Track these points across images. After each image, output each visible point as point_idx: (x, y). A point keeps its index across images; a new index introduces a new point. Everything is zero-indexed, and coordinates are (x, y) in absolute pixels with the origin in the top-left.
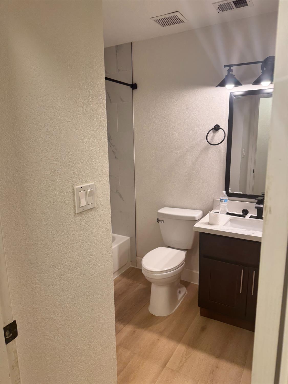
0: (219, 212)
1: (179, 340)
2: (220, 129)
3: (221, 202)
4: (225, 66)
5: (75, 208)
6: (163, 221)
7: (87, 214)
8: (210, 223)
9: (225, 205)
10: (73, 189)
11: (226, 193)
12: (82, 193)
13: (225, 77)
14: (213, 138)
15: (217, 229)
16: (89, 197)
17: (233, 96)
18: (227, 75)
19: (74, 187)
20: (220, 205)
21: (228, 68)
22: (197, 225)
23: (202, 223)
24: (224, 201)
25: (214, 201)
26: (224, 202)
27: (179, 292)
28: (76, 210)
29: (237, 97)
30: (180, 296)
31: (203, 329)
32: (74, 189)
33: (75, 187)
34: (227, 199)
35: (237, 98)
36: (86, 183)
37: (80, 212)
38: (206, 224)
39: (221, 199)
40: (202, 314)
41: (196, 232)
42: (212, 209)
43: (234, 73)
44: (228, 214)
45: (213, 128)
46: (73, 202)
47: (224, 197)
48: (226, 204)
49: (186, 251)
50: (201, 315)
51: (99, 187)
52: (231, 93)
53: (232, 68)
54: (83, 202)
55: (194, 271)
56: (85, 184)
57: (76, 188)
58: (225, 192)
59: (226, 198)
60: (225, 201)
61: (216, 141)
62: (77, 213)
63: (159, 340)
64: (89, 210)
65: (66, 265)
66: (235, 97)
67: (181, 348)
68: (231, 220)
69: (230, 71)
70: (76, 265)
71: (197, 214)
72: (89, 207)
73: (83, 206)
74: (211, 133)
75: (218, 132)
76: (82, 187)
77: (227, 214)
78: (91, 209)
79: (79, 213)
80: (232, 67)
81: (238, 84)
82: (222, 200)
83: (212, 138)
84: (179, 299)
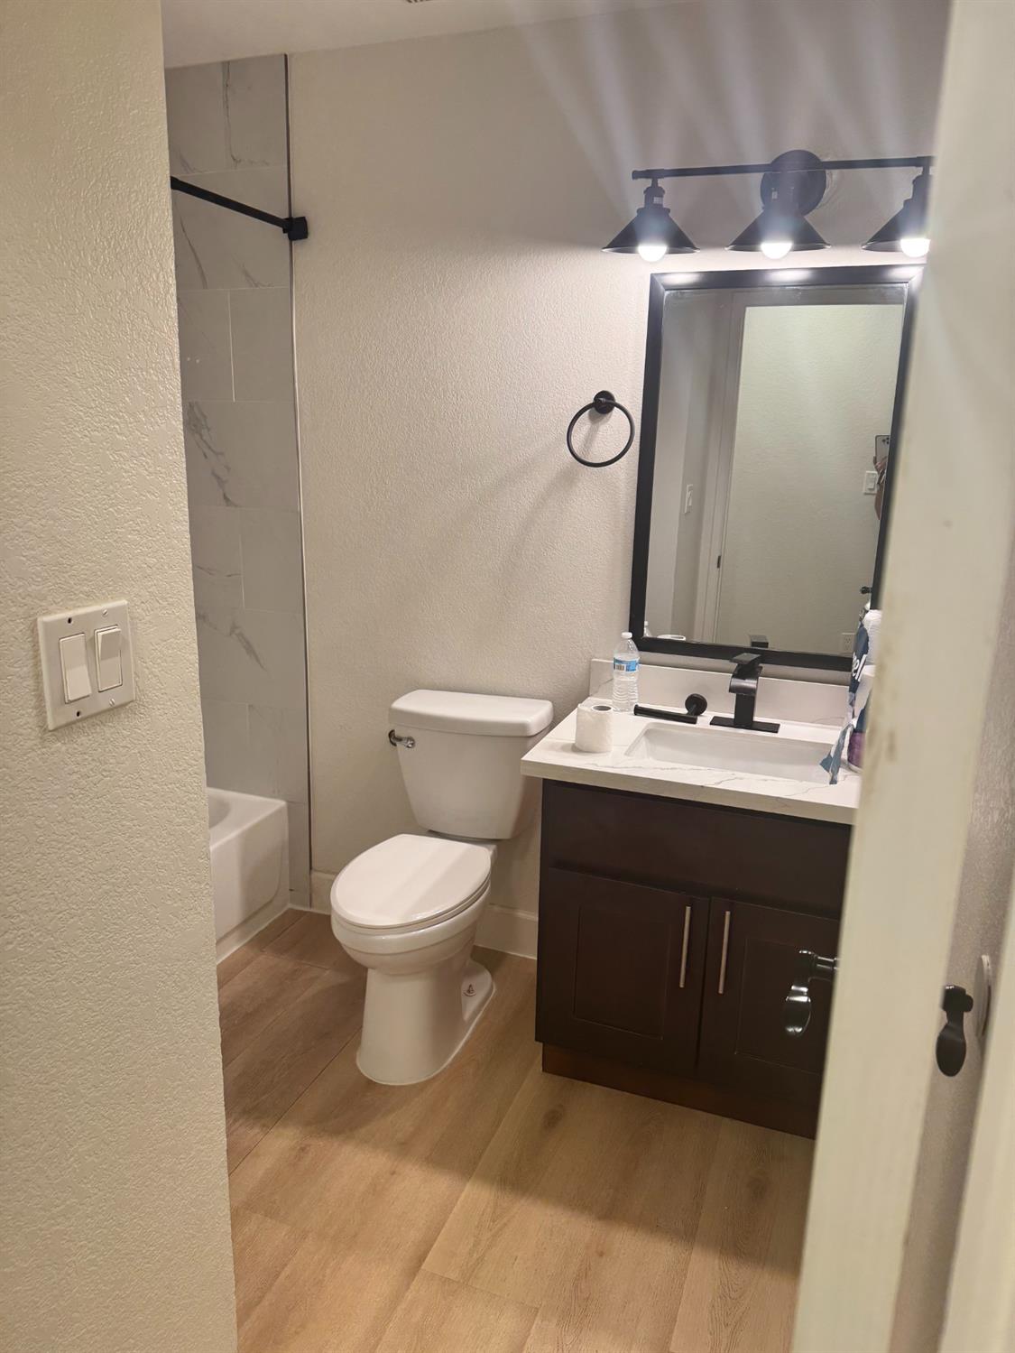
0: (609, 708)
1: (467, 1169)
2: (615, 408)
3: (616, 670)
4: (636, 175)
5: (40, 709)
6: (410, 739)
7: (98, 730)
8: (580, 748)
9: (628, 679)
10: (33, 630)
11: (632, 638)
12: (73, 644)
13: (635, 214)
14: (589, 440)
15: (606, 767)
16: (104, 657)
17: (662, 288)
18: (643, 206)
19: (36, 620)
20: (612, 680)
21: (649, 182)
22: (537, 754)
23: (552, 747)
24: (625, 665)
25: (590, 669)
26: (628, 670)
27: (469, 991)
28: (49, 714)
29: (673, 292)
30: (471, 1006)
31: (552, 1120)
32: (36, 625)
33: (39, 620)
34: (637, 660)
35: (675, 297)
36: (90, 603)
37: (63, 721)
38: (565, 748)
39: (616, 661)
40: (548, 1067)
41: (529, 781)
42: (583, 695)
43: (666, 202)
44: (639, 711)
45: (592, 402)
46: (31, 682)
47: (627, 652)
48: (633, 679)
49: (493, 847)
50: (543, 1070)
51: (147, 618)
52: (657, 278)
53: (661, 182)
54: (78, 683)
55: (522, 914)
56: (84, 606)
57: (46, 624)
58: (630, 635)
59: (635, 656)
60: (631, 668)
61: (600, 452)
62: (51, 728)
63: (393, 1173)
64: (105, 711)
65: (11, 943)
66: (667, 293)
67: (475, 1196)
68: (648, 733)
69: (654, 191)
70: (56, 939)
71: (533, 713)
72: (104, 702)
73: (75, 700)
74: (584, 422)
75: (608, 420)
76: (70, 621)
77: (636, 714)
78: (115, 710)
79: (61, 727)
80: (659, 181)
81: (680, 242)
82: (618, 664)
83: (587, 441)
84: (467, 1016)
